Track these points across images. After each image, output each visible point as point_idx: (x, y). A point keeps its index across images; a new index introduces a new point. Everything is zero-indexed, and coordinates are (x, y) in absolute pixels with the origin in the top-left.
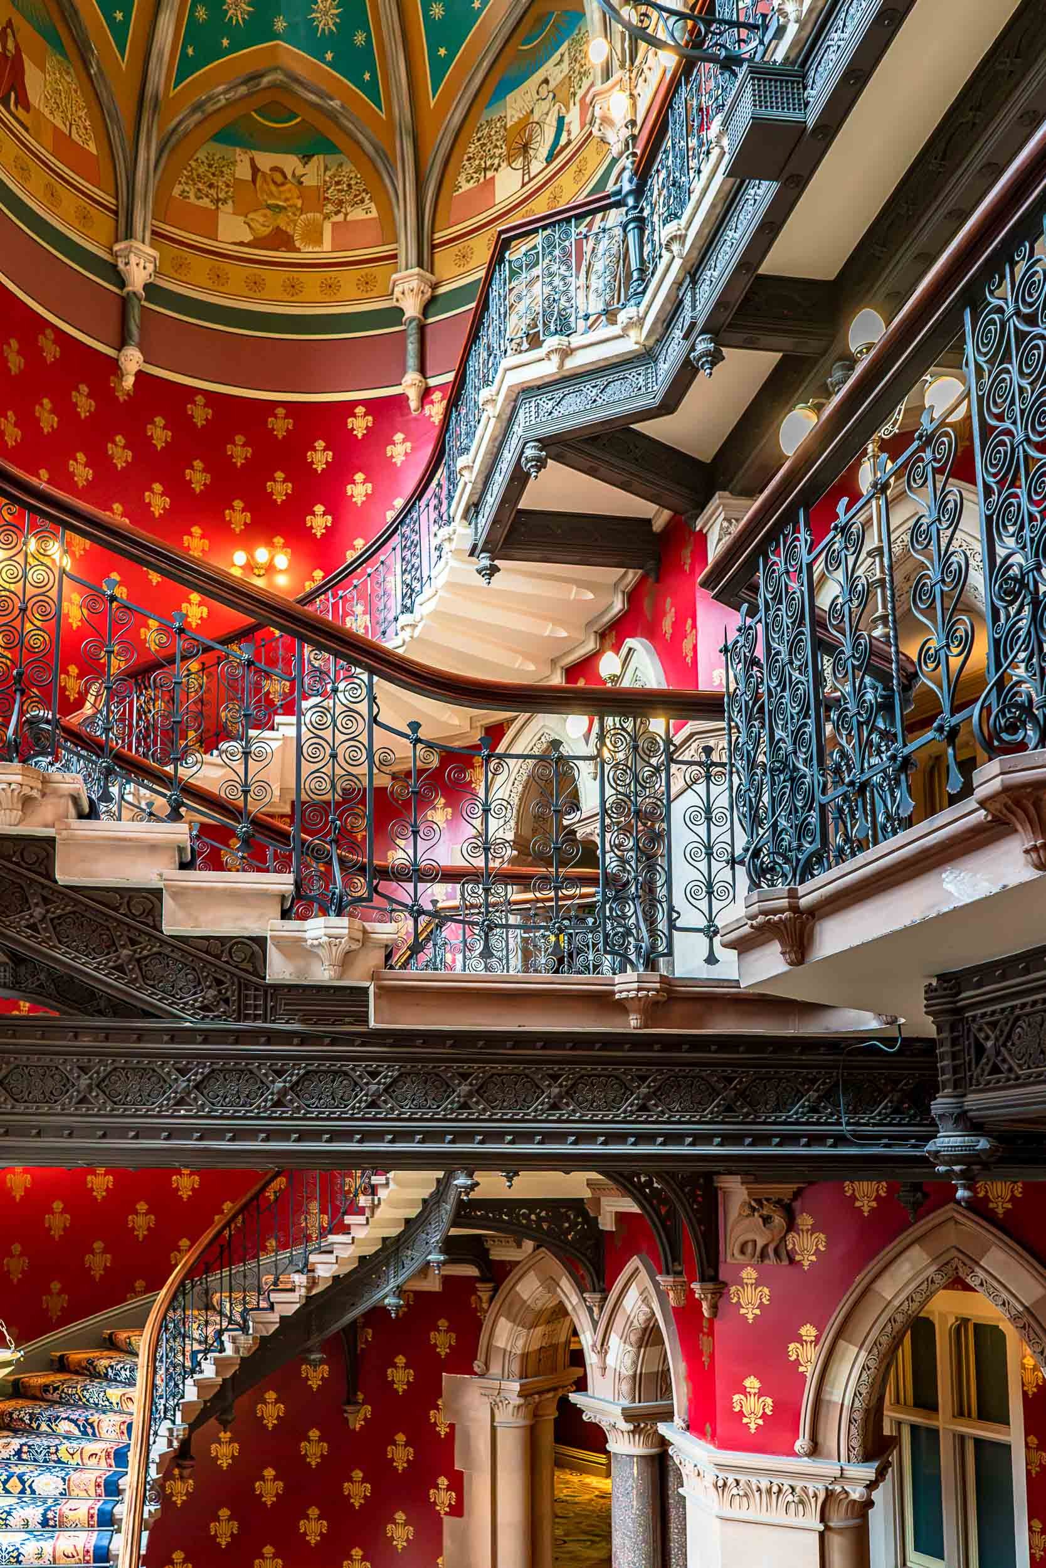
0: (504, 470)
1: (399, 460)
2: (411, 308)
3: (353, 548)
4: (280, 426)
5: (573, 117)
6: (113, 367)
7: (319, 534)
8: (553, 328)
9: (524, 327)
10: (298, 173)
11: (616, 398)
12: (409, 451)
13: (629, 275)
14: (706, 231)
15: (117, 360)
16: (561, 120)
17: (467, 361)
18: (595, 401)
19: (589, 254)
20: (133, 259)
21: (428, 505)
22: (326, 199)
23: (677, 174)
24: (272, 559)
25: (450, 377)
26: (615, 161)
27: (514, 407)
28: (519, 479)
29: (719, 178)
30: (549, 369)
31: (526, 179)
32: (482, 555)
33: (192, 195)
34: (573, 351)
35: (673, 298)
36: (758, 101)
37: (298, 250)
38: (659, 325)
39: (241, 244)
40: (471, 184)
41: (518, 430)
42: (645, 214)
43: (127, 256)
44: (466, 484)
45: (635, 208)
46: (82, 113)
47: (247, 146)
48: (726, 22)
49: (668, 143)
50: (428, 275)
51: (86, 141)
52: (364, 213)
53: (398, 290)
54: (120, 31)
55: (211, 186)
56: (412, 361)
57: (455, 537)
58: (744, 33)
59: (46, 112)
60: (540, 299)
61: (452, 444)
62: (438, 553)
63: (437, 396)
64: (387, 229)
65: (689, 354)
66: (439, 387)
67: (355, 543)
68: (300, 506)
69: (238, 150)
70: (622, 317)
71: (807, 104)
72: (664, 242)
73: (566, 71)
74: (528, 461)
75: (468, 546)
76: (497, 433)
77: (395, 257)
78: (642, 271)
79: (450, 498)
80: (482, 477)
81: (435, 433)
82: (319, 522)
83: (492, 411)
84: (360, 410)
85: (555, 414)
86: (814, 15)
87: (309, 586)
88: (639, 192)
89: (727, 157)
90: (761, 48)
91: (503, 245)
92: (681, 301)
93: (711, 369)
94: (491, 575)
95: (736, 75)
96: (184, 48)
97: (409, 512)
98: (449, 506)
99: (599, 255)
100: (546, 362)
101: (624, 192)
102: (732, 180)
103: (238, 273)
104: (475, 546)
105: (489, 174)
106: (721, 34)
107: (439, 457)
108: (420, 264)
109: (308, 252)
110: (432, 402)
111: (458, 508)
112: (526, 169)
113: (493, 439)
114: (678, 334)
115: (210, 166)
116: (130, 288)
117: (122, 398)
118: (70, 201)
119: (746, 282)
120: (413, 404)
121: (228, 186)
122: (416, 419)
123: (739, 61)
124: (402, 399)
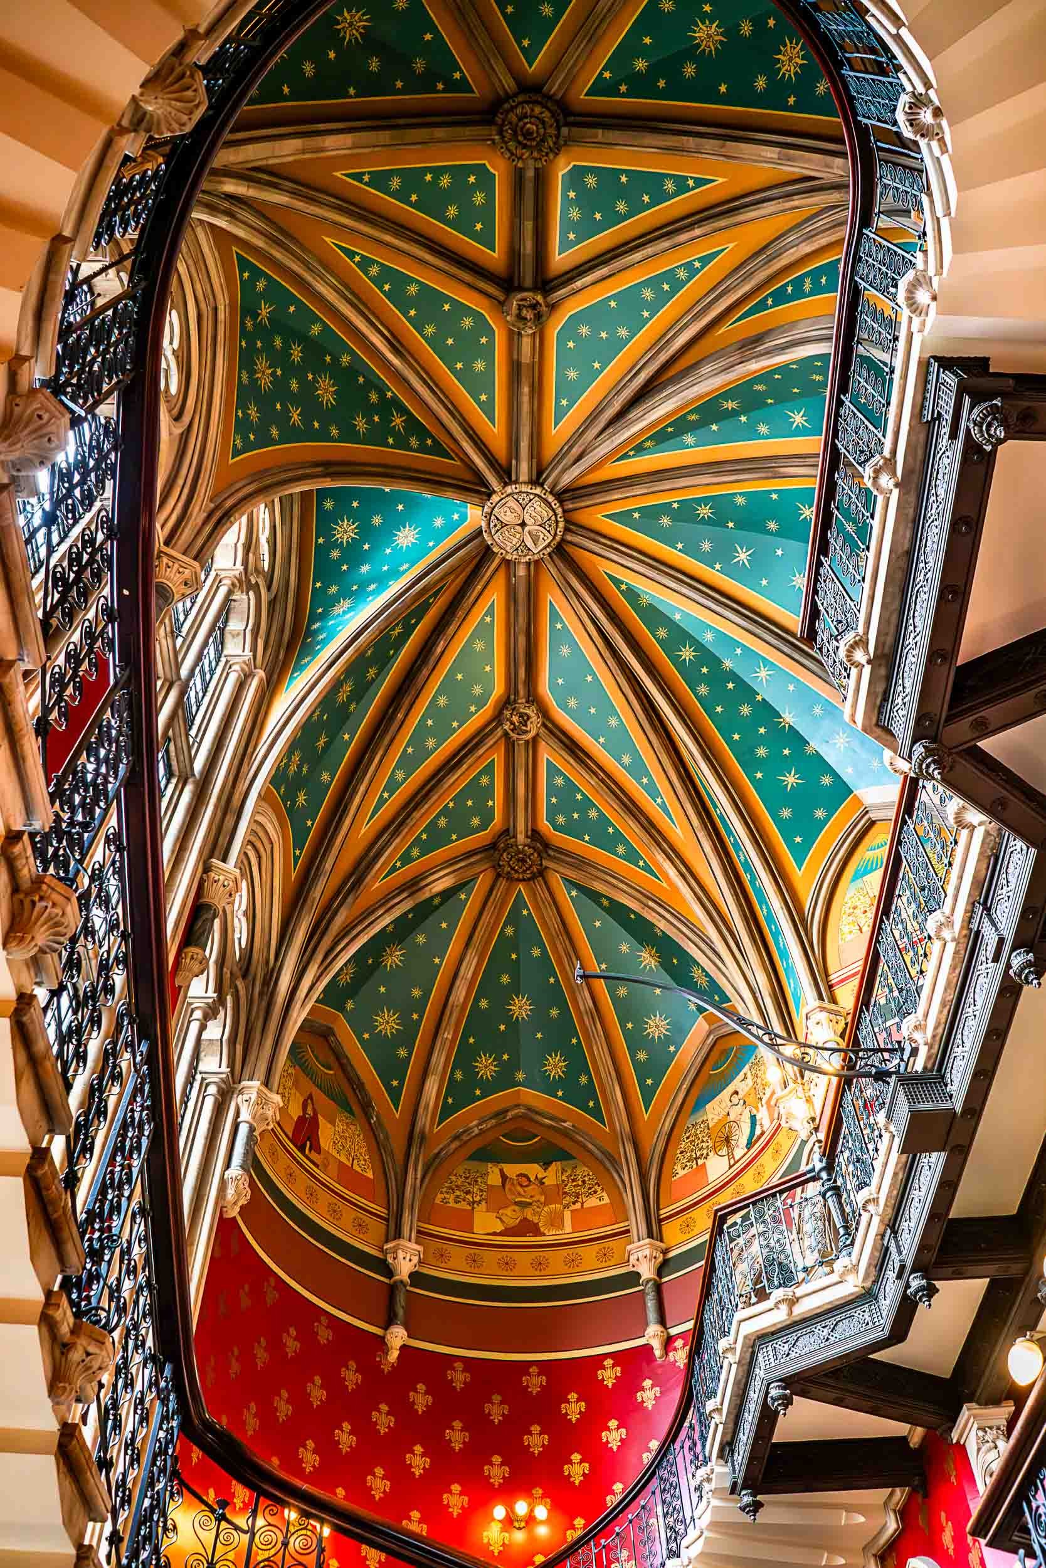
0: (752, 1410)
1: (649, 1405)
2: (647, 1271)
3: (613, 1493)
4: (535, 1383)
5: (763, 1115)
6: (381, 1343)
7: (577, 1483)
8: (776, 1283)
9: (750, 1283)
10: (540, 1176)
11: (847, 1334)
12: (658, 1395)
13: (837, 1231)
14: (895, 1192)
15: (383, 1338)
16: (753, 1118)
17: (703, 1314)
18: (828, 1339)
19: (796, 1218)
20: (401, 1255)
21: (682, 1447)
22: (565, 1193)
23: (859, 1153)
24: (532, 1511)
25: (690, 1325)
26: (804, 1143)
27: (753, 1353)
28: (768, 1418)
29: (894, 1155)
30: (780, 1316)
31: (732, 1162)
32: (744, 1492)
33: (451, 1201)
34: (798, 1299)
35: (879, 1247)
36: (911, 1099)
37: (544, 1235)
38: (872, 1269)
39: (494, 1234)
40: (686, 1171)
41: (760, 1372)
42: (839, 1184)
43: (395, 1252)
44: (717, 1425)
45: (829, 1180)
46: (363, 1151)
47: (496, 1161)
48: (870, 1050)
49: (844, 1130)
50: (659, 1243)
51: (364, 1170)
52: (600, 1200)
53: (633, 1259)
54: (395, 1094)
55: (468, 1193)
56: (652, 1315)
57: (713, 1476)
58: (886, 1055)
59: (334, 1153)
60: (760, 1260)
61: (698, 1388)
62: (698, 1494)
63: (679, 1343)
64: (619, 1210)
65: (905, 1291)
66: (678, 1336)
67: (615, 1487)
68: (557, 1456)
69: (490, 1165)
70: (838, 1266)
71: (951, 1096)
72: (860, 1205)
73: (751, 1084)
74: (774, 1400)
75: (728, 1484)
76: (739, 1377)
77: (628, 1231)
78: (846, 1228)
79: (704, 1439)
80: (732, 1417)
81: (681, 1377)
82: (577, 1470)
83: (733, 1358)
84: (609, 1362)
85: (793, 1355)
86: (938, 1038)
87: (571, 1536)
88: (830, 1168)
89: (897, 1140)
90: (903, 1064)
91: (720, 1220)
92: (887, 1248)
93: (929, 1301)
94: (755, 1511)
95: (888, 1083)
96: (446, 1098)
97: (665, 1455)
98: (704, 1447)
99: (806, 1219)
100: (775, 1311)
101: (817, 1170)
102: (905, 1156)
103: (490, 1257)
104: (735, 1484)
105: (700, 1162)
106: (869, 1058)
107: (687, 1401)
108: (650, 1235)
109: (551, 1235)
110: (675, 1349)
111: (713, 1446)
112: (731, 1155)
113: (737, 1382)
114: (891, 1275)
115: (466, 1178)
116: (397, 1278)
117: (386, 1369)
118: (349, 1215)
119: (940, 1228)
120: (658, 1353)
121: (481, 1191)
122: (661, 1366)
123: (889, 1074)
124: (647, 1349)
